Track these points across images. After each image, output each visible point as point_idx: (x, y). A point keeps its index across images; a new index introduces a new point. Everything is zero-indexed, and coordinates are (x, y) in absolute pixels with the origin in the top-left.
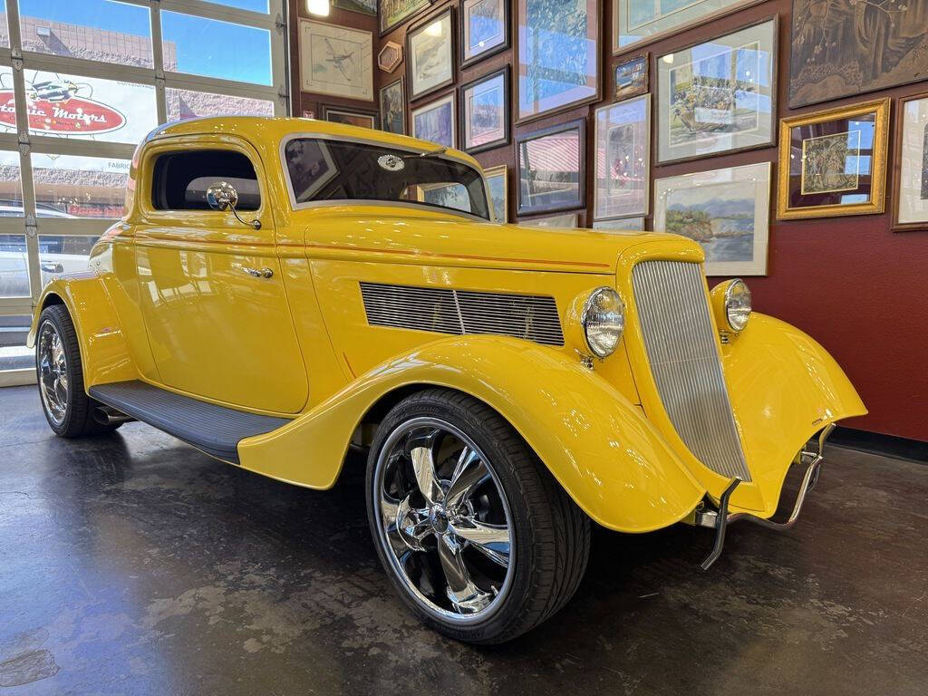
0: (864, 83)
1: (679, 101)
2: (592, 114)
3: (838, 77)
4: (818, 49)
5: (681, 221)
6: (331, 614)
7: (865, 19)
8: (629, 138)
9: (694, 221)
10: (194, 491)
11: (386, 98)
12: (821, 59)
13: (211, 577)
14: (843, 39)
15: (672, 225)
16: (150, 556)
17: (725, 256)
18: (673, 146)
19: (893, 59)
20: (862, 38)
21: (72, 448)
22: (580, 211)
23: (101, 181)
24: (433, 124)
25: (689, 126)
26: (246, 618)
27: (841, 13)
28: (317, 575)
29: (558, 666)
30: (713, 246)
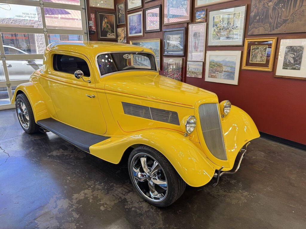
0: (270, 31)
1: (215, 27)
2: (188, 26)
3: (263, 28)
4: (258, 18)
5: (214, 65)
6: (120, 198)
7: (272, 11)
8: (199, 36)
9: (218, 66)
10: (74, 155)
11: (118, 8)
12: (258, 21)
13: (87, 187)
14: (265, 16)
15: (211, 66)
16: (68, 180)
17: (226, 78)
18: (213, 41)
19: (279, 25)
20: (270, 16)
21: (32, 138)
22: (183, 57)
23: (13, 22)
24: (135, 20)
25: (218, 36)
26: (99, 200)
27: (265, 7)
28: (115, 185)
29: (178, 212)
30: (223, 74)
